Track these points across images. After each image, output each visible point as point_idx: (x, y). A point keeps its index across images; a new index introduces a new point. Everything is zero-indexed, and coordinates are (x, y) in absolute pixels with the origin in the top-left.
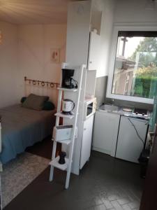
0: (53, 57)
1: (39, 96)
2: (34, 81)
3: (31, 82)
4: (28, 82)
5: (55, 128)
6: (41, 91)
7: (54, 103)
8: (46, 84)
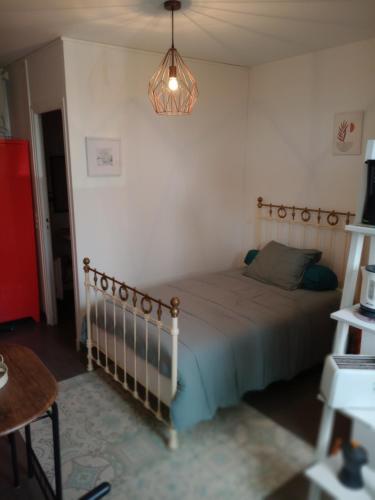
0: (342, 136)
1: (293, 250)
2: (282, 208)
3: (274, 210)
4: (265, 211)
5: (331, 360)
6: (299, 236)
7: (336, 271)
8: (314, 216)
